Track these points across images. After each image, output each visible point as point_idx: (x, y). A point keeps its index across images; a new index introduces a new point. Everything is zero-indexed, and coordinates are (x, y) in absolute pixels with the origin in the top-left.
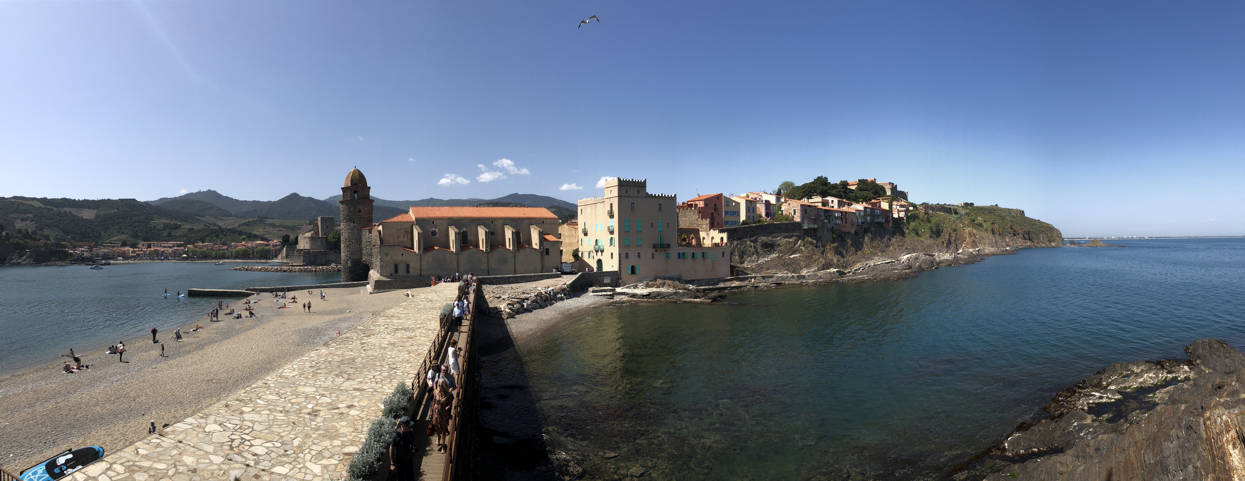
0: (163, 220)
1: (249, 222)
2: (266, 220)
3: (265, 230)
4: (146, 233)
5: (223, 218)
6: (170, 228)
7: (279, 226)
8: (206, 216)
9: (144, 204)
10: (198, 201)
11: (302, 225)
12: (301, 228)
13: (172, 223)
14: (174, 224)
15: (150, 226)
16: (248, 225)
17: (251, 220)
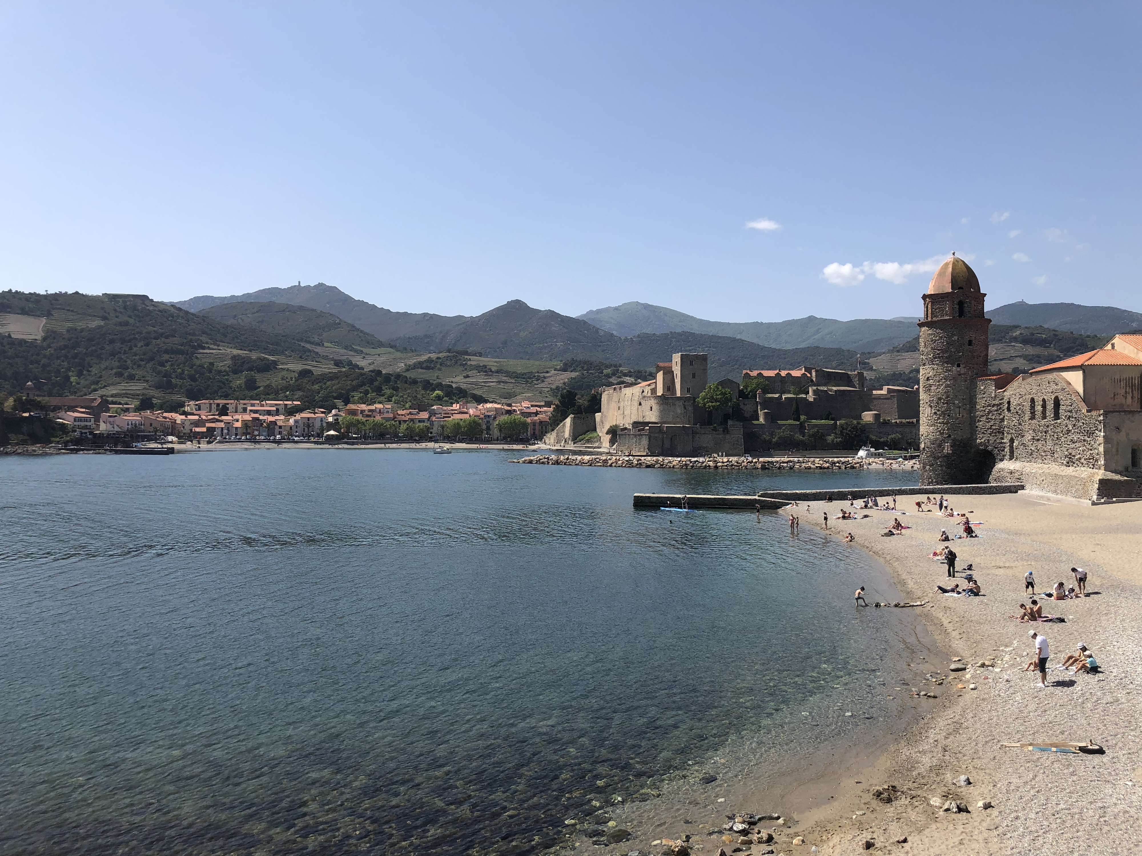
0: (229, 350)
1: (430, 360)
2: (468, 357)
3: (467, 380)
4: (193, 378)
5: (364, 350)
6: (250, 369)
7: (497, 372)
8: (326, 344)
9: (172, 310)
10: (301, 308)
11: (547, 372)
12: (545, 378)
13: (254, 355)
14: (259, 358)
15: (198, 362)
16: (428, 368)
17: (433, 356)
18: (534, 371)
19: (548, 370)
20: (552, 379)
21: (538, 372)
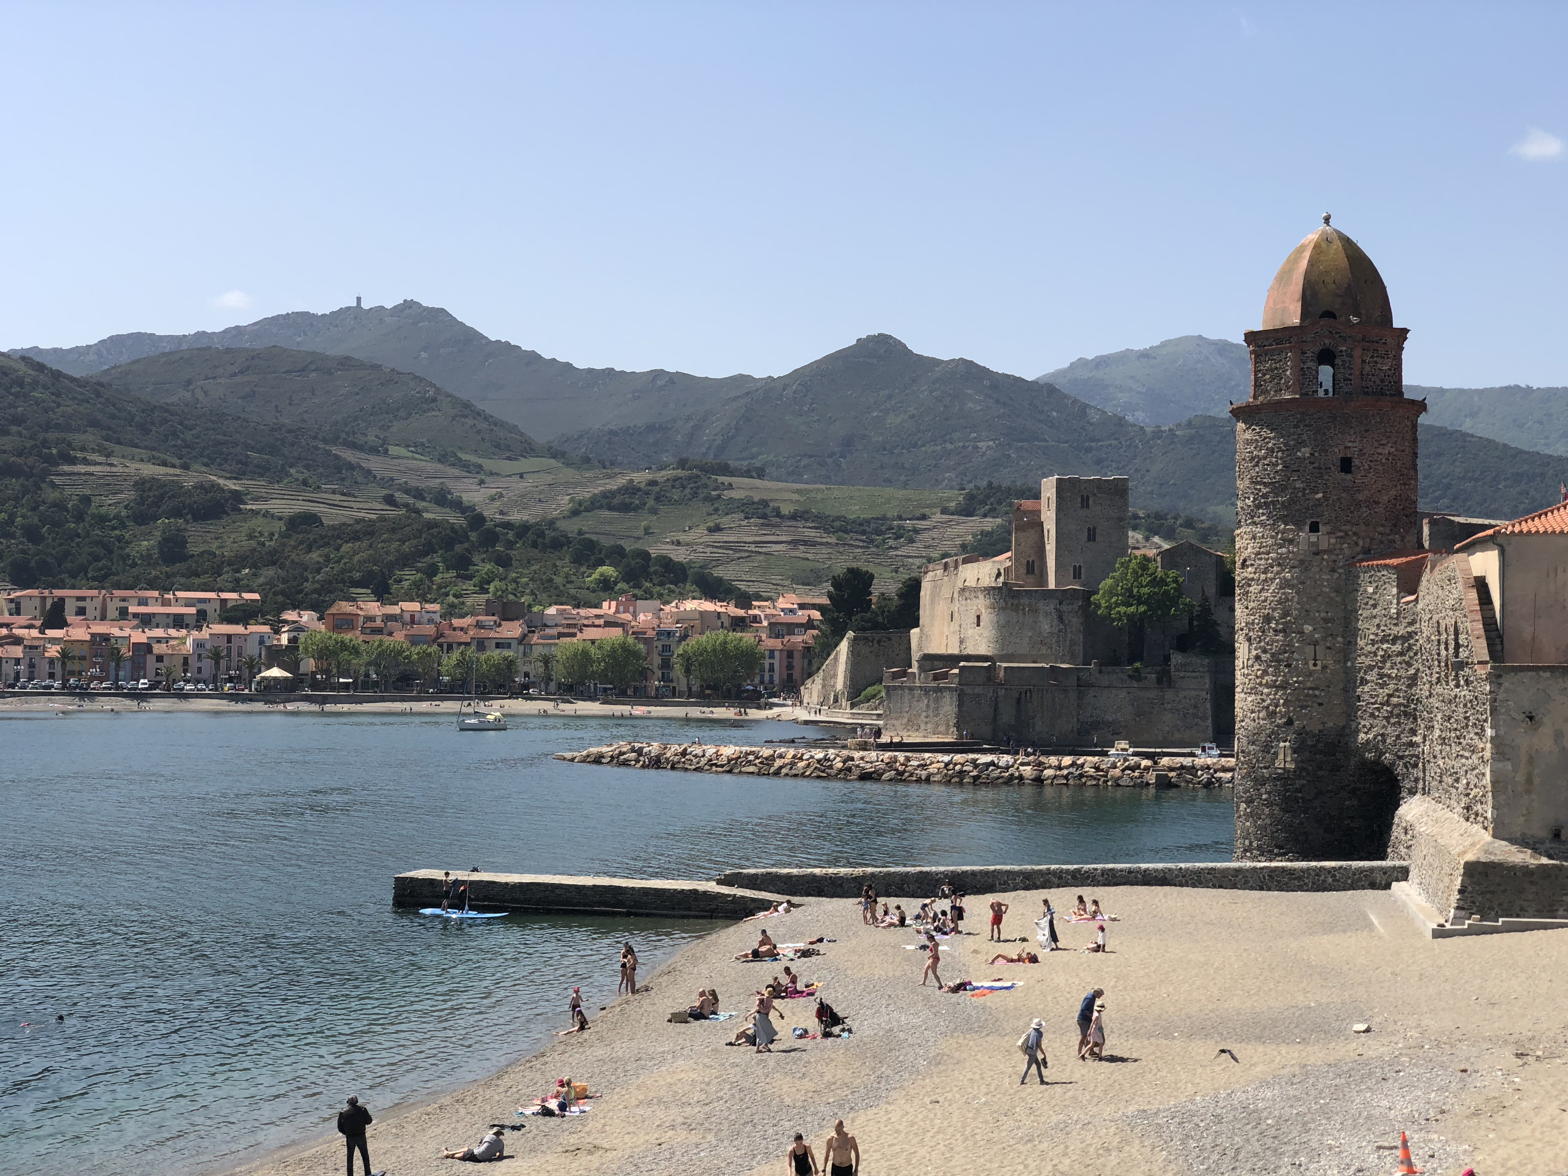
0: (132, 466)
1: (631, 489)
2: (726, 480)
3: (717, 537)
4: (32, 534)
5: (488, 464)
6: (176, 513)
7: (794, 517)
8: (393, 450)
9: (22, 368)
10: (346, 363)
11: (924, 517)
12: (916, 531)
13: (190, 480)
14: (200, 487)
15: (52, 495)
16: (625, 508)
17: (640, 477)
18: (889, 515)
19: (927, 511)
20: (935, 534)
21: (900, 518)
